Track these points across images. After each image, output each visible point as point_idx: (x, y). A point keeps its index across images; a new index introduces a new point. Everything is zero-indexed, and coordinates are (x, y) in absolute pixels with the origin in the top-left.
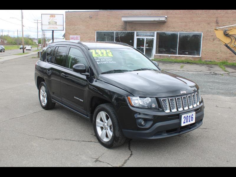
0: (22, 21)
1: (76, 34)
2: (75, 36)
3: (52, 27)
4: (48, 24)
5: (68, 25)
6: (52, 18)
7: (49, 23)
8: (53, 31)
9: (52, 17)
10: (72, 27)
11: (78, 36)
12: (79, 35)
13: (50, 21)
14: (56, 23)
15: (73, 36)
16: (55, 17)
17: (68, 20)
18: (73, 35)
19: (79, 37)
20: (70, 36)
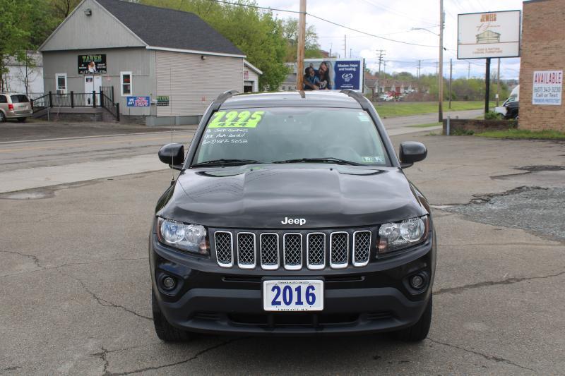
0: (441, 35)
1: (552, 66)
2: (549, 72)
3: (487, 49)
4: (475, 40)
5: (530, 42)
6: (486, 23)
7: (478, 37)
8: (488, 60)
9: (487, 20)
10: (542, 47)
11: (557, 72)
12: (561, 68)
13: (481, 31)
14: (498, 36)
15: (544, 72)
16: (495, 20)
17: (530, 27)
18: (544, 68)
19: (561, 76)
20: (535, 73)
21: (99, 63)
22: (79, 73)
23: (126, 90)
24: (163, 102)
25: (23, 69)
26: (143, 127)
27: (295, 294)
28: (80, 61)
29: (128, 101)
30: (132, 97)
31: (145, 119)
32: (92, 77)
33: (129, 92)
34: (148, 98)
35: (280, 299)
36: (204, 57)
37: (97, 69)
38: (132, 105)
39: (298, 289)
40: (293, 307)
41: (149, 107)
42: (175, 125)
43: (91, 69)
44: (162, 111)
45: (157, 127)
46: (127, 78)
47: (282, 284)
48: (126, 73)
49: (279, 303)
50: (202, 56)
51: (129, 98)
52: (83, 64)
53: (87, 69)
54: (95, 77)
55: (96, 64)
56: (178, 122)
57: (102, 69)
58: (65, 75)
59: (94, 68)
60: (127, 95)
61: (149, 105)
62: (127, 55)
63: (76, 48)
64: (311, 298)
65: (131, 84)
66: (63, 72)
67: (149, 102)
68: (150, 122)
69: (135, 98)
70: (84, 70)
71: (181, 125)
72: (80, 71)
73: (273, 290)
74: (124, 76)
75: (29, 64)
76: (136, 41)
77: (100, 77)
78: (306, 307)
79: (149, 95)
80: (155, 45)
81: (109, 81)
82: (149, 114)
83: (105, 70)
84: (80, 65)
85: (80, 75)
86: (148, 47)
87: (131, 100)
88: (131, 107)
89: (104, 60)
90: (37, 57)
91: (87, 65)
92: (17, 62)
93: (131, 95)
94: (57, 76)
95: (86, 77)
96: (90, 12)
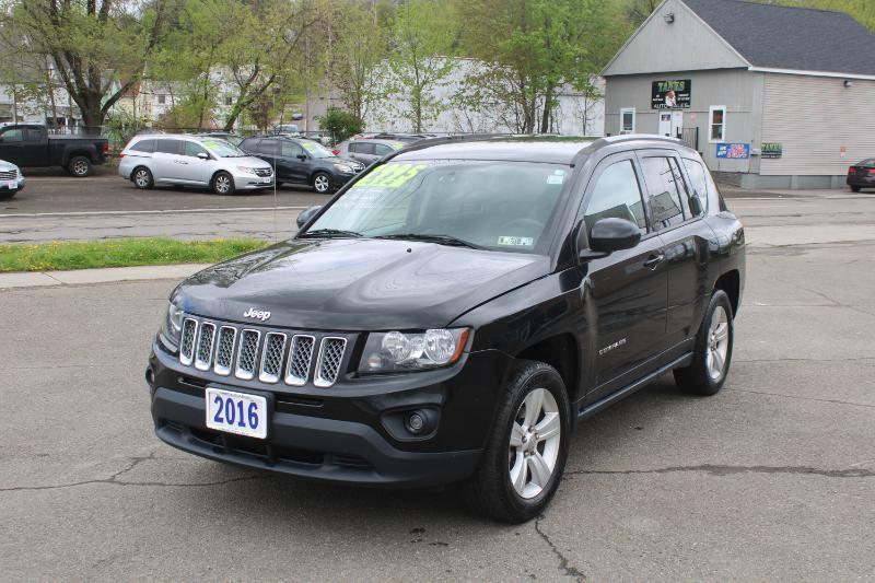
21: (681, 93)
22: (653, 108)
23: (717, 133)
24: (772, 153)
25: (582, 100)
26: (736, 190)
27: (237, 410)
28: (655, 90)
29: (718, 150)
30: (724, 145)
31: (740, 179)
32: (669, 113)
33: (720, 136)
34: (747, 146)
35: (223, 415)
36: (849, 84)
37: (678, 102)
38: (724, 156)
39: (240, 405)
40: (235, 429)
41: (747, 161)
42: (789, 188)
43: (669, 102)
44: (769, 167)
45: (758, 191)
46: (718, 115)
47: (226, 395)
48: (718, 108)
49: (221, 420)
50: (846, 81)
51: (719, 145)
52: (658, 94)
53: (664, 102)
54: (675, 113)
55: (677, 93)
56: (795, 185)
57: (685, 101)
58: (633, 110)
59: (674, 100)
60: (717, 141)
61: (747, 157)
62: (722, 80)
63: (650, 71)
64: (253, 419)
65: (724, 124)
66: (631, 106)
67: (748, 153)
68: (748, 183)
69: (728, 146)
70: (660, 102)
71: (799, 189)
72: (653, 103)
73: (216, 402)
74: (715, 112)
75: (590, 93)
76: (735, 59)
77: (681, 113)
78: (247, 431)
79: (748, 142)
80: (763, 66)
81: (693, 120)
82: (746, 171)
83: (689, 102)
84: (654, 96)
85: (654, 111)
86: (751, 68)
87: (722, 148)
88: (722, 160)
89: (687, 89)
90: (600, 84)
91: (663, 95)
92: (575, 91)
93: (722, 141)
94: (623, 111)
95: (662, 113)
96: (673, 17)
